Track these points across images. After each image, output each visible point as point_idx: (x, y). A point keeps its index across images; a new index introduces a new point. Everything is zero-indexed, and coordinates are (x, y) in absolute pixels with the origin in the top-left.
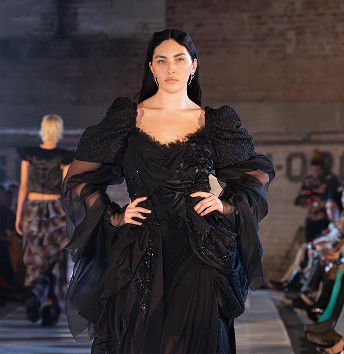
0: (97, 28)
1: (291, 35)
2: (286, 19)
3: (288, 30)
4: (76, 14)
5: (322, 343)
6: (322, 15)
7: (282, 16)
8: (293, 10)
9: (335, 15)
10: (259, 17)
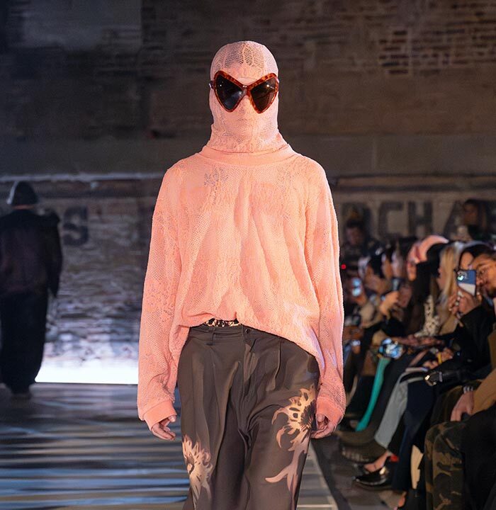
0: (50, 38)
1: (310, 45)
2: (303, 24)
3: (305, 38)
4: (21, 19)
5: (362, 460)
6: (350, 18)
7: (298, 21)
8: (313, 12)
9: (368, 18)
10: (268, 22)
